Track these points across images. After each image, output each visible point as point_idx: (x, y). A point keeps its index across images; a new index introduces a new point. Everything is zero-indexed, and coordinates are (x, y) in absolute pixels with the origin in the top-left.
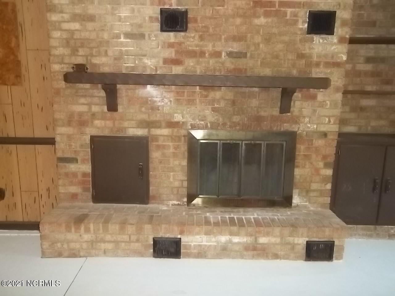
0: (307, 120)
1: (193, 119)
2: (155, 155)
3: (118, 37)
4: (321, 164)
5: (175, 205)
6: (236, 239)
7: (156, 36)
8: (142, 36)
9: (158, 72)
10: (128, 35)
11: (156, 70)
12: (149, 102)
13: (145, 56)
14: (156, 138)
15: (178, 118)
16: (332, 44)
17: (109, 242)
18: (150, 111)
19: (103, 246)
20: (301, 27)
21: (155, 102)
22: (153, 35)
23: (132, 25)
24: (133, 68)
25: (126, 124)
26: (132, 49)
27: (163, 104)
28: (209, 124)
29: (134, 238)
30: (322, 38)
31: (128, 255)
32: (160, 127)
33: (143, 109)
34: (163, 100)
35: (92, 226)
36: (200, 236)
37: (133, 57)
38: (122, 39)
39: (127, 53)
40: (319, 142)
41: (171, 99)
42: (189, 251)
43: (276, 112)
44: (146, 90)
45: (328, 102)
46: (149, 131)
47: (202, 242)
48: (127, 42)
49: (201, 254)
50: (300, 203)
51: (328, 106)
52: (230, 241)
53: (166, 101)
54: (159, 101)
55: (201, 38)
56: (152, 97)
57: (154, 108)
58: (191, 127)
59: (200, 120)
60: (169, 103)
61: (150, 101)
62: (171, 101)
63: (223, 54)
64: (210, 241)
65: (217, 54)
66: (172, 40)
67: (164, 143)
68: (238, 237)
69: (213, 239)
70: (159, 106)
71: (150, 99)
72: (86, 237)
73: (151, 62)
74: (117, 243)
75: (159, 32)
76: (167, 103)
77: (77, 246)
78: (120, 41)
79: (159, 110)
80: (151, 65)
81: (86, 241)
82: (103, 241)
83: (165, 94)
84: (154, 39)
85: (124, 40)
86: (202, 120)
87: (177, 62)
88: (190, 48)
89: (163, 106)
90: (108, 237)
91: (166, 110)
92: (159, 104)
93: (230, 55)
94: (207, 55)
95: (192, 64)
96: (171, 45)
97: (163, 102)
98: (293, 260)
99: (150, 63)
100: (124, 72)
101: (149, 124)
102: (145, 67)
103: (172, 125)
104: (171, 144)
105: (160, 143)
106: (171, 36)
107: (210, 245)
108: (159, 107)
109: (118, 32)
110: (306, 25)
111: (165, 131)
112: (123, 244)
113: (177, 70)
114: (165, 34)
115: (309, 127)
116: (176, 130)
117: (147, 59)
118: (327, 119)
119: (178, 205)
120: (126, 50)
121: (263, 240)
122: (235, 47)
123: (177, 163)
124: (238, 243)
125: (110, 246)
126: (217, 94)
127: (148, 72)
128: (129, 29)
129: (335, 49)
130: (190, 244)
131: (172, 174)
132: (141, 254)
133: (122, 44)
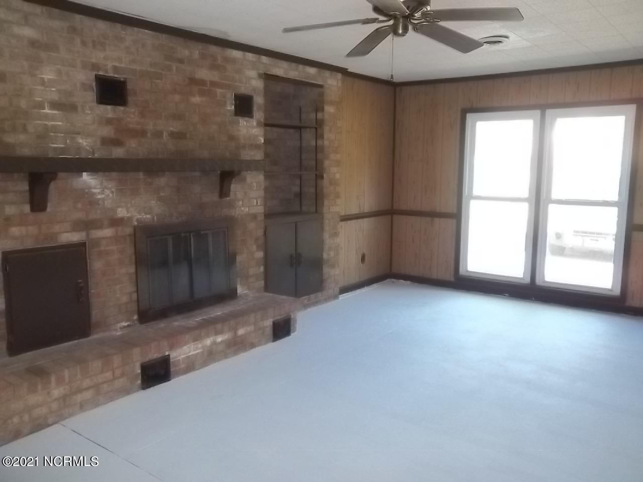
0: (241, 203)
1: (139, 213)
2: (96, 265)
3: (41, 106)
4: (254, 247)
5: (125, 327)
6: (219, 339)
7: (91, 109)
8: (73, 108)
9: (96, 155)
10: (54, 105)
11: (93, 153)
12: (86, 196)
13: (79, 133)
14: (96, 243)
15: (122, 213)
16: (253, 127)
17: (87, 389)
18: (88, 207)
19: (79, 398)
20: (229, 108)
21: (94, 194)
22: (87, 107)
23: (59, 91)
24: (63, 151)
25: (57, 228)
26: (60, 123)
27: (103, 196)
28: (155, 217)
29: (118, 372)
30: (246, 121)
31: (112, 399)
32: (101, 227)
33: (79, 206)
34: (103, 191)
35: (66, 373)
36: (188, 346)
37: (62, 135)
38: (47, 111)
39: (55, 129)
40: (252, 226)
41: (113, 190)
42: (177, 368)
43: (215, 197)
44: (81, 179)
45: (255, 184)
46: (88, 235)
47: (190, 352)
48: (53, 114)
49: (190, 366)
50: (242, 292)
51: (255, 189)
52: (214, 343)
53: (107, 192)
54: (99, 193)
55: (142, 115)
56: (90, 188)
57: (93, 203)
58: (137, 223)
59: (146, 214)
60: (111, 195)
61: (87, 193)
62: (112, 192)
63: (165, 134)
64: (197, 349)
65: (158, 134)
66: (110, 115)
67: (107, 248)
68: (220, 336)
69: (200, 346)
70: (99, 199)
71: (87, 191)
72: (57, 392)
73: (86, 142)
74: (97, 387)
75: (95, 104)
76: (108, 195)
77: (43, 410)
78: (44, 112)
79: (99, 204)
80: (87, 145)
81: (56, 400)
82: (80, 391)
83: (105, 183)
84: (89, 112)
85: (49, 111)
86: (149, 214)
87: (117, 143)
88: (131, 126)
89: (103, 199)
90: (87, 383)
91: (108, 204)
92: (99, 197)
93: (172, 135)
94: (149, 135)
95: (134, 145)
96: (109, 122)
97: (103, 194)
98: (264, 345)
99: (85, 144)
100: (51, 155)
101: (87, 225)
102: (79, 148)
103: (116, 222)
104: (114, 248)
105: (102, 248)
106: (108, 111)
107: (198, 353)
108: (99, 201)
109: (40, 99)
110: (233, 107)
111: (107, 232)
112: (105, 386)
113: (118, 152)
114: (102, 107)
115: (243, 211)
116: (120, 229)
117: (82, 138)
118: (255, 201)
119: (128, 326)
120: (53, 126)
121: (241, 332)
122: (175, 126)
123: (123, 271)
124: (222, 342)
125: (88, 395)
126: (162, 181)
127: (83, 155)
128: (55, 97)
129: (255, 131)
130: (178, 358)
131: (118, 287)
132: (126, 392)
133: (46, 117)
